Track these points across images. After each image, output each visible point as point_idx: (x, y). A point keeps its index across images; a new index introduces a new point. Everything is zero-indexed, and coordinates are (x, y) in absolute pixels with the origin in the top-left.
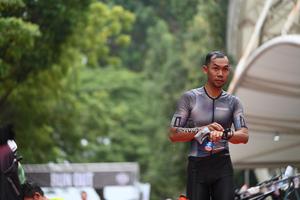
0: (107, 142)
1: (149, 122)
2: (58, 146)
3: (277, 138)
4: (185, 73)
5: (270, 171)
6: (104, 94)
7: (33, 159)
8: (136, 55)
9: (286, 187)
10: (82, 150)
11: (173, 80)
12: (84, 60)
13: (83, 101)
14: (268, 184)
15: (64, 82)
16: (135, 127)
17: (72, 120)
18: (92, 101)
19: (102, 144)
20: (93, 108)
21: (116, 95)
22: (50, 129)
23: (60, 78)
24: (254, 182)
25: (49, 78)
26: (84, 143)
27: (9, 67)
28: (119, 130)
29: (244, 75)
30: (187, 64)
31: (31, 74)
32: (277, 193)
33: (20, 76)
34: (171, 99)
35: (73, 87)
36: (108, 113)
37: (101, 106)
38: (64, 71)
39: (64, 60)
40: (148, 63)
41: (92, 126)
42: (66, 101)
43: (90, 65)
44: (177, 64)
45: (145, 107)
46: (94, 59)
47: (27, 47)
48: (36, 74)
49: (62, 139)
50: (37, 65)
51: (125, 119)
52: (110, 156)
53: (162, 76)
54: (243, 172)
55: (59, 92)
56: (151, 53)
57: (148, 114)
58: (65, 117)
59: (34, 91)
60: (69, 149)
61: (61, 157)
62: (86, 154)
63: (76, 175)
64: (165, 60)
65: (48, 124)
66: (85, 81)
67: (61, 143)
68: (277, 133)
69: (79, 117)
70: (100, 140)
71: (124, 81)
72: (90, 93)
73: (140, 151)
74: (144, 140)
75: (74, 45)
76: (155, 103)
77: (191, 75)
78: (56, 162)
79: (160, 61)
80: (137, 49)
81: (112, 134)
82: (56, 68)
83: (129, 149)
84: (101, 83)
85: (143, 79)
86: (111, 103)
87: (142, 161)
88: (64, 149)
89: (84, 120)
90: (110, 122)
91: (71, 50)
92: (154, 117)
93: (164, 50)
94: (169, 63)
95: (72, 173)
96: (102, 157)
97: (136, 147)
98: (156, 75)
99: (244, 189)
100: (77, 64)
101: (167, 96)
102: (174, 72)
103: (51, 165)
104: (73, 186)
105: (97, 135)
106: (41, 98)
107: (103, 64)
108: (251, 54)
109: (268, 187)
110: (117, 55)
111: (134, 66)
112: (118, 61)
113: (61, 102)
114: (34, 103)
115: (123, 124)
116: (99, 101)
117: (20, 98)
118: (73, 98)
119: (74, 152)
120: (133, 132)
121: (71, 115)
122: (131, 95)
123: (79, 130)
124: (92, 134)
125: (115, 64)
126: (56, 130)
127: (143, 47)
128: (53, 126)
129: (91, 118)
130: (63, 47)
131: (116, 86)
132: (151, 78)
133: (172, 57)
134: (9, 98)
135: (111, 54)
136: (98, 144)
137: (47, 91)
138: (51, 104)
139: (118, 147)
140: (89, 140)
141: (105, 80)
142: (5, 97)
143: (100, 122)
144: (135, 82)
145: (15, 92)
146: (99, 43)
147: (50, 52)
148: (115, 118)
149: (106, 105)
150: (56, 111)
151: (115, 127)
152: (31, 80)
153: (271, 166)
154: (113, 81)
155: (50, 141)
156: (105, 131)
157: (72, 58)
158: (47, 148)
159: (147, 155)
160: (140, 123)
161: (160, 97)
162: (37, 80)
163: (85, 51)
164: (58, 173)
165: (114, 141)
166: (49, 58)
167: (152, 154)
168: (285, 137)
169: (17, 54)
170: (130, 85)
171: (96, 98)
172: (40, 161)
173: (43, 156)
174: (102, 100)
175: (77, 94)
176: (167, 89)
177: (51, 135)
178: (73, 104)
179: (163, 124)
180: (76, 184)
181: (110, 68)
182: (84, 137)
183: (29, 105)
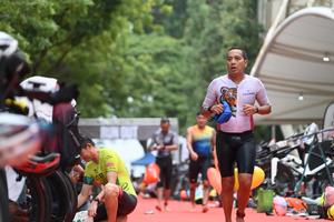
0: (150, 99)
1: (187, 83)
2: (107, 102)
3: (301, 98)
4: (220, 39)
5: (294, 127)
6: (149, 57)
7: (85, 114)
8: (177, 23)
9: (309, 141)
10: (128, 106)
11: (210, 45)
12: (131, 27)
13: (129, 63)
14: (295, 138)
15: (113, 46)
16: (176, 86)
17: (121, 80)
18: (138, 63)
19: (146, 101)
20: (138, 69)
21: (159, 58)
22: (100, 88)
23: (110, 43)
24: (280, 137)
25: (101, 42)
26: (130, 100)
27: (65, 32)
28: (161, 89)
29: (273, 42)
30: (222, 31)
31: (84, 39)
32: (303, 147)
33: (75, 41)
34: (207, 62)
35: (121, 51)
36: (152, 74)
37: (146, 68)
38: (114, 36)
39: (114, 27)
40: (187, 30)
41: (137, 85)
42: (114, 63)
43: (136, 32)
44: (213, 31)
45: (185, 69)
46: (140, 26)
47: (82, 15)
48: (89, 39)
49: (111, 96)
50: (89, 31)
51: (166, 79)
52: (154, 112)
53: (200, 42)
54: (270, 128)
55: (109, 55)
56: (190, 21)
57: (186, 75)
58: (114, 77)
59: (87, 54)
60: (118, 106)
61: (110, 112)
62: (131, 110)
63: (123, 128)
64: (203, 28)
65: (98, 83)
66: (131, 46)
67: (110, 100)
68: (301, 94)
69: (126, 77)
70: (144, 97)
71: (166, 46)
72: (136, 56)
73: (180, 107)
74: (183, 98)
75: (123, 14)
76: (193, 66)
77: (226, 42)
78: (104, 116)
79: (198, 29)
80: (178, 18)
81: (155, 93)
82: (106, 34)
83: (169, 105)
84: (146, 48)
85: (183, 44)
86: (154, 65)
87: (182, 116)
88: (113, 105)
89: (130, 80)
90: (154, 83)
91: (119, 18)
92: (192, 78)
93: (202, 18)
94: (207, 30)
95: (120, 126)
96: (145, 113)
97: (175, 104)
98: (194, 41)
99: (272, 142)
100: (125, 31)
101: (204, 60)
102: (210, 39)
103: (101, 119)
104: (120, 137)
105: (142, 94)
106: (92, 60)
107: (148, 30)
108: (279, 24)
109: (295, 141)
110: (161, 24)
111: (174, 33)
112: (162, 28)
113: (111, 64)
114: (87, 64)
115: (165, 84)
116: (144, 63)
117: (74, 59)
118: (121, 60)
119: (121, 108)
120: (174, 91)
121: (119, 76)
122: (171, 59)
123: (126, 88)
124: (137, 93)
125: (158, 30)
126: (106, 89)
127: (183, 16)
128: (103, 85)
129: (137, 78)
130: (112, 15)
131: (159, 50)
132: (190, 44)
133: (209, 26)
134: (65, 60)
135: (155, 23)
136: (143, 101)
137: (98, 54)
138: (102, 66)
139: (160, 104)
140: (134, 98)
141: (149, 45)
142: (61, 59)
143: (145, 82)
144: (176, 47)
145: (70, 55)
146: (144, 12)
147: (102, 20)
148: (158, 78)
149: (151, 67)
150: (106, 72)
151: (159, 86)
152: (84, 45)
153: (295, 122)
154: (156, 46)
155: (100, 98)
156: (149, 90)
157: (120, 25)
158: (97, 104)
159: (186, 111)
160: (179, 83)
161: (198, 61)
162: (89, 44)
163: (132, 19)
164: (106, 126)
165: (156, 98)
166: (101, 25)
167: (190, 110)
168: (308, 97)
169: (72, 21)
170: (171, 49)
171: (141, 60)
172: (91, 116)
173: (93, 111)
174: (147, 62)
175: (125, 56)
176: (205, 53)
177: (101, 92)
178: (121, 66)
179: (200, 84)
180: (123, 136)
181: (154, 34)
182: (130, 95)
183: (82, 67)
